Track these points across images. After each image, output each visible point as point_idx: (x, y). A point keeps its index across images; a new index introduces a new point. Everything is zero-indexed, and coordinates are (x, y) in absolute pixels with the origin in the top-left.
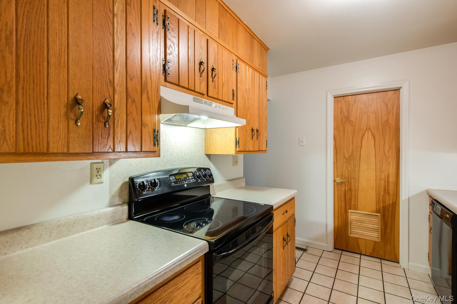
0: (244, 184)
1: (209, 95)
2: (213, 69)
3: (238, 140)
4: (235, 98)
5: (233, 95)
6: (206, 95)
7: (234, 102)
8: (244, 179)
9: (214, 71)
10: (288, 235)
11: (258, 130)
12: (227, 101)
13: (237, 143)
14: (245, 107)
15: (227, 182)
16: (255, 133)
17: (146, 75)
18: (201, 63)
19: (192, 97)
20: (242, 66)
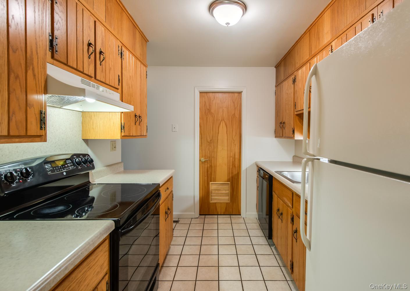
0: (122, 169)
1: (98, 78)
2: (101, 53)
3: (123, 125)
4: (120, 84)
5: (119, 80)
6: (94, 78)
7: (120, 87)
8: (122, 164)
9: (101, 55)
10: (168, 208)
11: (140, 116)
12: (113, 86)
13: (122, 128)
14: (129, 93)
15: (105, 168)
16: (137, 118)
17: (31, 49)
18: (89, 45)
19: (80, 78)
20: (126, 53)
